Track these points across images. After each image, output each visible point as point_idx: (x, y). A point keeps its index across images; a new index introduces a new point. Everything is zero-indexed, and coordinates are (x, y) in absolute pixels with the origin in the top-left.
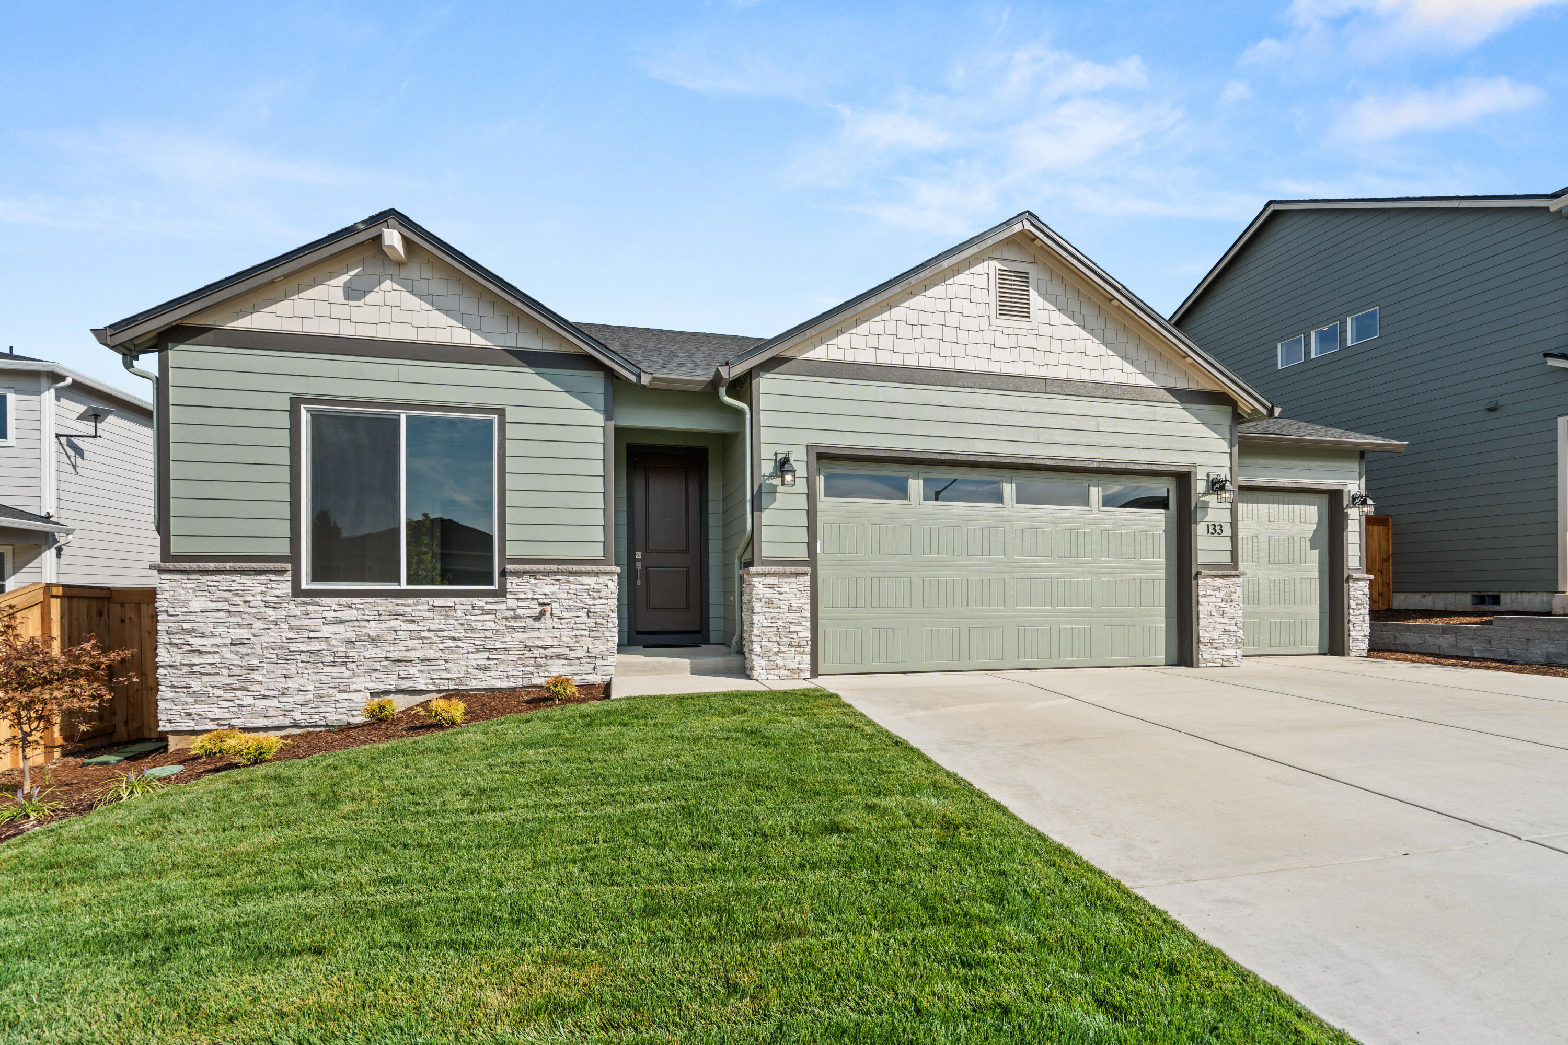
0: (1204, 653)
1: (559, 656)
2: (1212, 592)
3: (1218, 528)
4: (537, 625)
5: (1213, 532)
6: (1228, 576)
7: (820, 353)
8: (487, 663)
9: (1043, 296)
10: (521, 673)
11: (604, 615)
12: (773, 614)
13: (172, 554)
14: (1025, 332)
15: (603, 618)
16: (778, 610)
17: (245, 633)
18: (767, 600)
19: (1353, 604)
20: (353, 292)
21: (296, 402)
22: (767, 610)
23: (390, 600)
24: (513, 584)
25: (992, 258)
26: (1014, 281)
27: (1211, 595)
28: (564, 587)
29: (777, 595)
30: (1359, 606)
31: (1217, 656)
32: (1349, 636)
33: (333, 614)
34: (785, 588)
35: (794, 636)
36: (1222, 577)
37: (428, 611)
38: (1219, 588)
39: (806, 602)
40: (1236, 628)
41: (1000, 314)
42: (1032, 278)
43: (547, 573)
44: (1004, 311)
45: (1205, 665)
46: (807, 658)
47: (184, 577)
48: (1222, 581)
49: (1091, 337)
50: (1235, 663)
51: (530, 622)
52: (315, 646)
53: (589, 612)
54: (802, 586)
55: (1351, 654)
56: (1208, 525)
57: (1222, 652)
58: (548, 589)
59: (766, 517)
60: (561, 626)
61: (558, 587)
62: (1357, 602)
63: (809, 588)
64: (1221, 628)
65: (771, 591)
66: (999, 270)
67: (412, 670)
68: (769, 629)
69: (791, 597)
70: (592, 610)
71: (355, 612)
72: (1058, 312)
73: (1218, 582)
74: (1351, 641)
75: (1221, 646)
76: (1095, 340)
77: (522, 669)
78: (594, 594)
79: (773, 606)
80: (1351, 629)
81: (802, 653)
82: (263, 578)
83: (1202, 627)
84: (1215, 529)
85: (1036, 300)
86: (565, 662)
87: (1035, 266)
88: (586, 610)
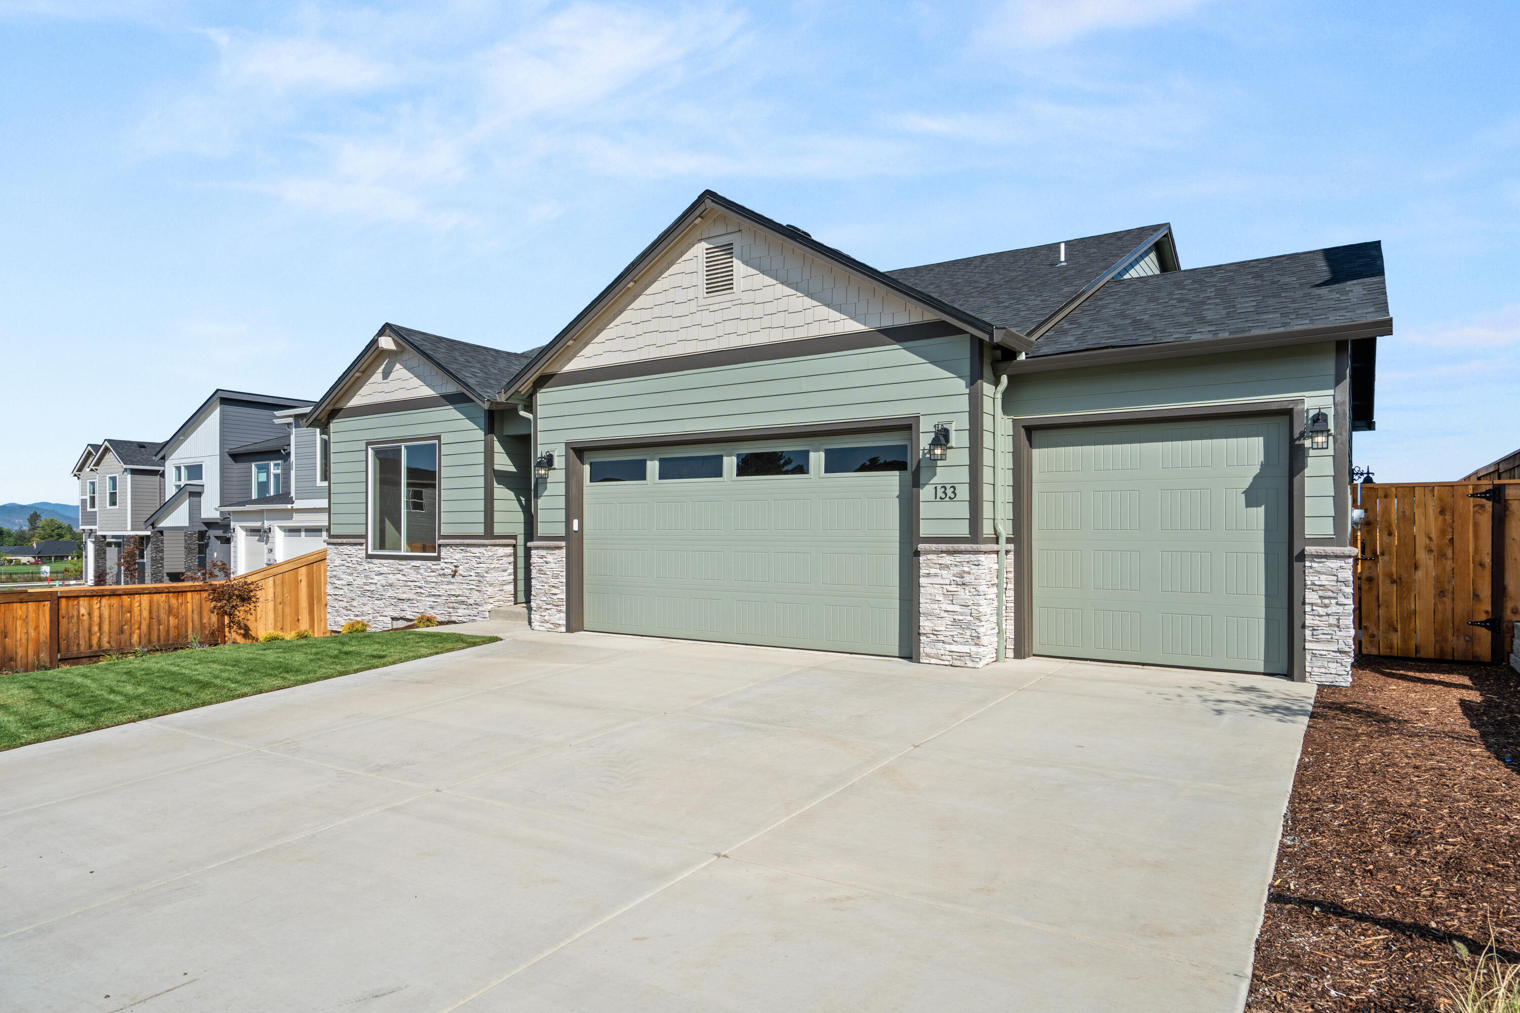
0: (926, 647)
1: (463, 602)
2: (938, 571)
3: (949, 492)
4: (453, 580)
5: (943, 496)
6: (961, 552)
7: (573, 366)
8: (433, 604)
9: (746, 263)
10: (446, 612)
12: (543, 579)
13: (331, 534)
14: (729, 304)
16: (545, 576)
17: (351, 579)
18: (539, 568)
19: (1311, 597)
20: (386, 375)
21: (368, 444)
22: (539, 575)
23: (397, 561)
24: (444, 552)
25: (700, 241)
26: (721, 255)
27: (936, 575)
28: (465, 555)
29: (545, 564)
30: (1326, 601)
31: (942, 652)
32: (1304, 649)
33: (378, 569)
34: (550, 558)
35: (555, 597)
36: (949, 552)
37: (411, 569)
38: (947, 567)
39: (563, 570)
40: (969, 618)
41: (707, 293)
42: (736, 249)
43: (457, 545)
44: (712, 289)
45: (927, 661)
46: (563, 615)
47: (334, 547)
48: (952, 558)
49: (794, 292)
50: (970, 664)
51: (450, 578)
52: (373, 588)
54: (560, 557)
55: (1309, 679)
56: (936, 488)
57: (949, 647)
58: (457, 556)
59: (540, 502)
60: (463, 582)
61: (462, 554)
62: (1321, 593)
63: (564, 559)
64: (949, 618)
65: (541, 560)
66: (707, 249)
67: (405, 606)
68: (540, 591)
69: (553, 565)
71: (385, 568)
72: (761, 275)
73: (947, 559)
74: (1308, 657)
75: (949, 640)
76: (799, 294)
77: (447, 609)
79: (543, 572)
80: (1308, 638)
81: (560, 611)
82: (356, 547)
83: (924, 614)
84: (947, 493)
85: (738, 267)
86: (465, 607)
87: (740, 233)
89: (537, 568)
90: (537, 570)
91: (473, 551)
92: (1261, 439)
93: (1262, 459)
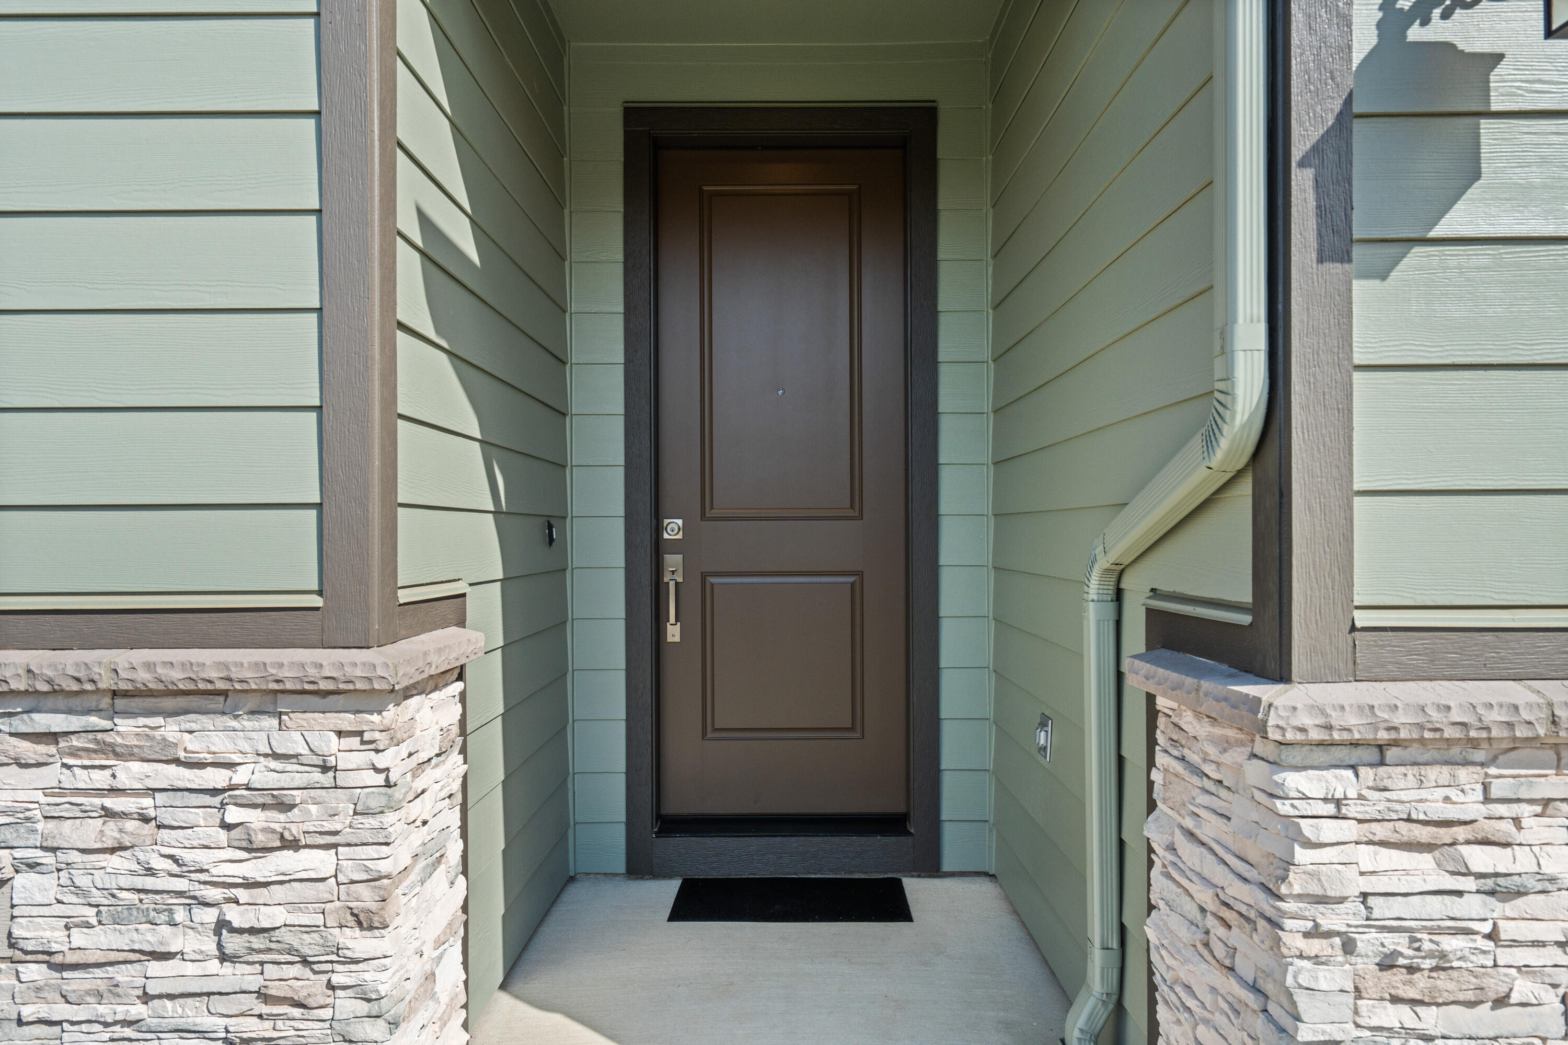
11: (308, 944)
15: (305, 962)
18: (1398, 942)
28: (83, 779)
53: (222, 925)
60: (61, 1011)
61: (52, 775)
70: (234, 915)
78: (255, 818)
88: (209, 916)
89: (1368, 942)
90: (1366, 964)
91: (194, 745)
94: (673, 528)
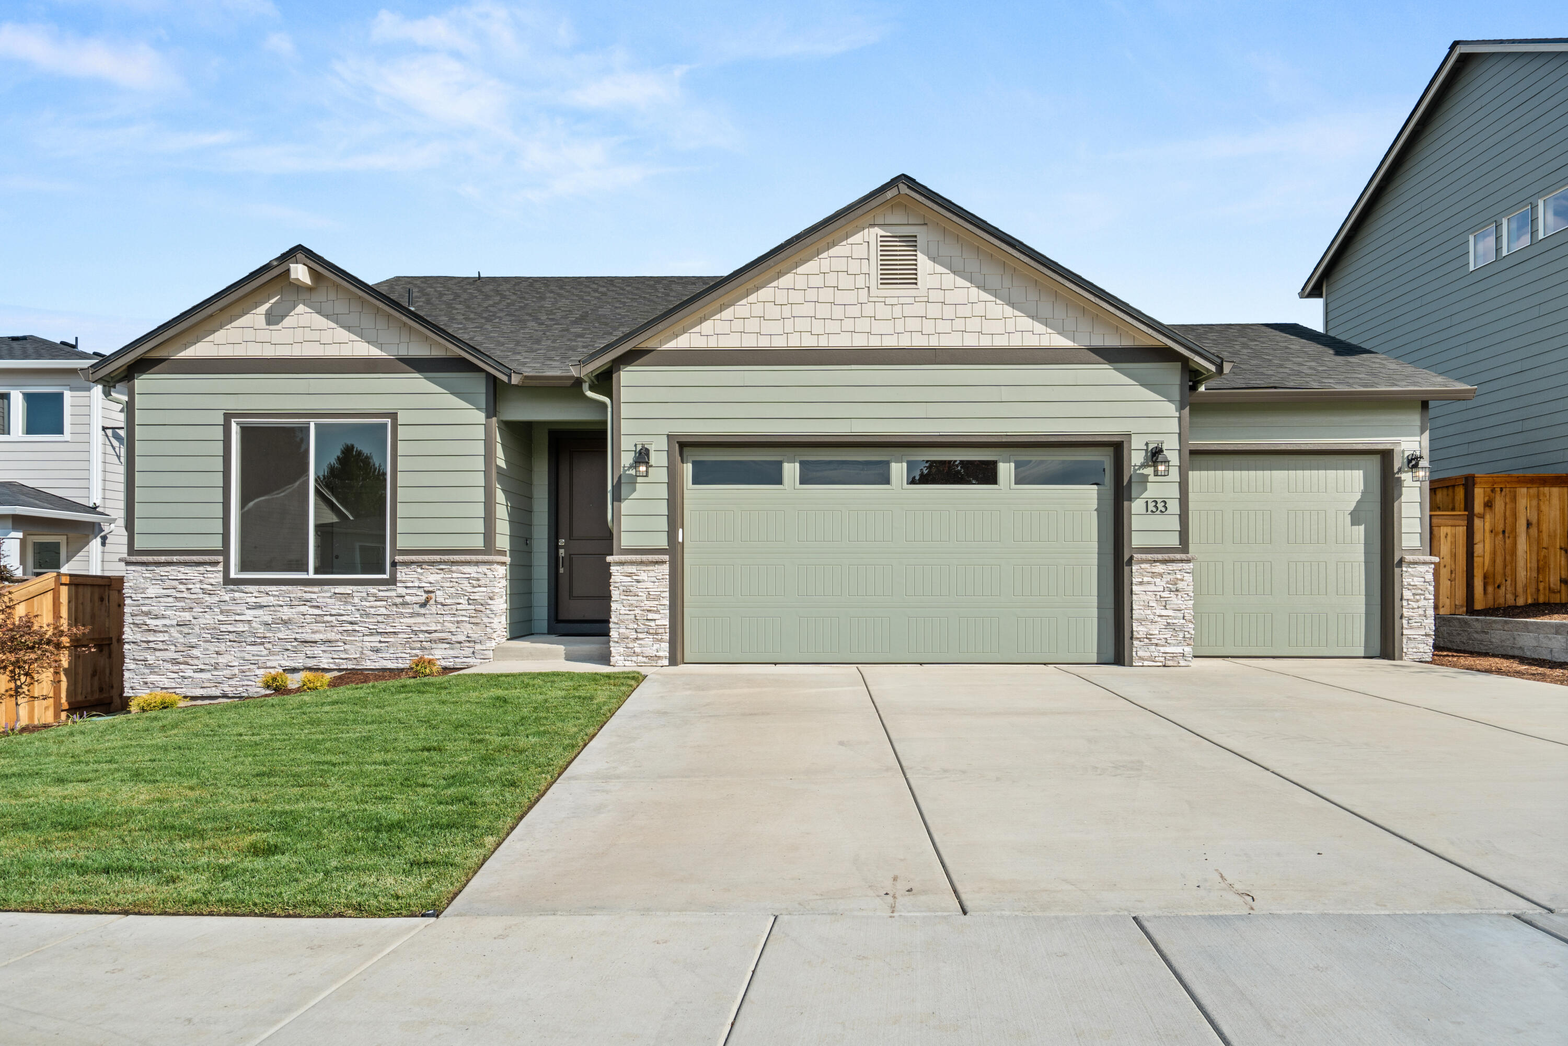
0: (1139, 650)
1: (442, 640)
2: (1150, 579)
3: (1160, 506)
4: (422, 611)
5: (1154, 509)
6: (1173, 561)
7: (682, 342)
8: (379, 645)
9: (934, 259)
10: (408, 655)
11: (482, 602)
12: (631, 602)
13: (136, 549)
14: (911, 300)
15: (482, 605)
16: (636, 598)
17: (187, 616)
18: (625, 588)
19: (1407, 594)
20: (273, 318)
21: (228, 417)
22: (626, 597)
23: (299, 588)
24: (402, 573)
25: (873, 225)
26: (900, 248)
27: (1149, 583)
28: (447, 576)
29: (635, 583)
30: (1418, 597)
31: (1156, 654)
32: (1402, 634)
33: (254, 600)
34: (643, 576)
35: (652, 624)
36: (1164, 562)
37: (330, 598)
38: (1161, 575)
39: (665, 590)
40: (1183, 621)
41: (881, 284)
42: (920, 241)
43: (432, 563)
44: (887, 280)
45: (1141, 664)
46: (666, 646)
47: (144, 568)
48: (1164, 567)
49: (994, 299)
50: (1182, 663)
51: (417, 608)
52: (241, 627)
53: (469, 599)
54: (660, 574)
55: (1405, 658)
56: (1147, 502)
57: (1162, 649)
58: (432, 578)
59: (625, 506)
60: (444, 612)
61: (442, 575)
62: (1414, 591)
63: (668, 577)
64: (1163, 622)
65: (629, 579)
66: (881, 236)
67: (317, 651)
68: (626, 617)
69: (649, 585)
70: (471, 598)
71: (272, 598)
72: (952, 275)
73: (1160, 568)
74: (1405, 641)
75: (1162, 642)
76: (998, 301)
77: (409, 651)
78: (474, 582)
79: (631, 594)
80: (1405, 626)
81: (661, 640)
82: (201, 568)
83: (1137, 620)
84: (1158, 507)
85: (924, 263)
86: (448, 646)
87: (925, 227)
88: (467, 597)
89: (621, 588)
90: (621, 591)
91: (465, 571)
92: (1361, 472)
93: (1362, 487)
94: (562, 542)
